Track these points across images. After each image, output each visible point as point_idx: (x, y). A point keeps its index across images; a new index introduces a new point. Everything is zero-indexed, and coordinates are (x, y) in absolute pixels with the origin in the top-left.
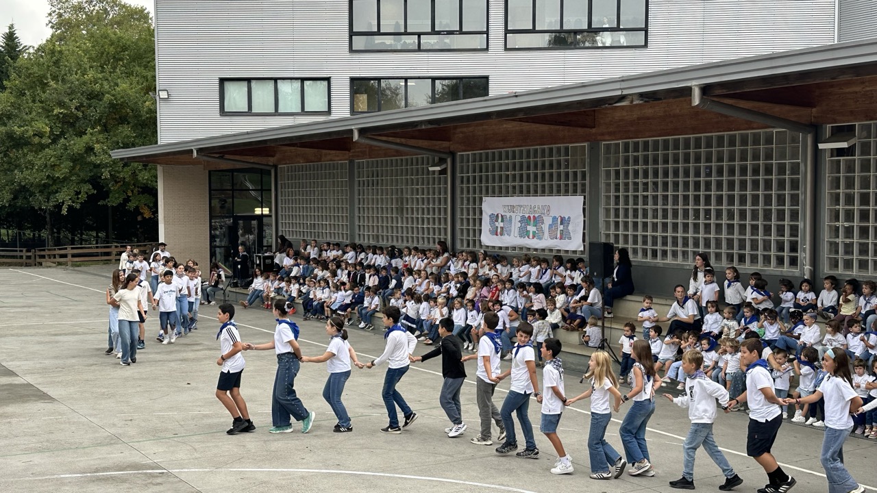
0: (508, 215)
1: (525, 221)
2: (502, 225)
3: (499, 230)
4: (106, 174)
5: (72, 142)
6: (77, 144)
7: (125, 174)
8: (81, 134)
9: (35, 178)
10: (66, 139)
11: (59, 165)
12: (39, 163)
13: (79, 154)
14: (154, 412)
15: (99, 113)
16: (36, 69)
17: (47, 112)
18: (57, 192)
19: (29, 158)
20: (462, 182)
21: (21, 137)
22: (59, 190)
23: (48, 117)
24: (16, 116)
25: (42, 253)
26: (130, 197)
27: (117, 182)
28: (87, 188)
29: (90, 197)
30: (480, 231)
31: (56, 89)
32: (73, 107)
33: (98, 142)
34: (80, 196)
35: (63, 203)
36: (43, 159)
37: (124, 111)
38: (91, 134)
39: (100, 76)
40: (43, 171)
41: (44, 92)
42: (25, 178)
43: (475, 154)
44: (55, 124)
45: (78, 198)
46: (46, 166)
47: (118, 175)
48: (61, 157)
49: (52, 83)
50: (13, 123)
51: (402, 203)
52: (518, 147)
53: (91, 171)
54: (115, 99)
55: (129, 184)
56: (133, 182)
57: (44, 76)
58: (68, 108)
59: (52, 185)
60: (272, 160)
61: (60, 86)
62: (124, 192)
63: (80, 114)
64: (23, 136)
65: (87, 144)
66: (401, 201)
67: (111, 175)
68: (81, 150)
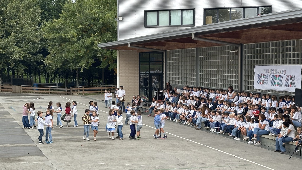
0: (266, 74)
1: (274, 77)
2: (263, 79)
3: (262, 82)
4: (99, 54)
5: (86, 40)
6: (88, 41)
7: (107, 54)
8: (89, 37)
9: (70, 56)
10: (83, 39)
11: (80, 51)
12: (72, 49)
13: (88, 45)
14: (81, 162)
15: (98, 27)
16: (72, 8)
17: (76, 27)
18: (79, 62)
19: (68, 47)
20: (246, 58)
21: (65, 38)
22: (80, 61)
23: (76, 29)
24: (64, 29)
25: (74, 89)
26: (110, 64)
27: (104, 58)
28: (92, 61)
29: (93, 64)
30: (254, 82)
31: (80, 17)
32: (87, 25)
33: (96, 40)
34: (89, 64)
35: (81, 67)
36: (74, 48)
37: (108, 26)
38: (94, 37)
39: (98, 11)
40: (74, 53)
41: (75, 18)
42: (67, 56)
43: (251, 45)
44: (79, 32)
45: (88, 65)
46: (75, 51)
47: (104, 55)
48: (81, 47)
49: (78, 14)
50: (62, 32)
51: (219, 68)
52: (271, 41)
53: (94, 53)
54: (104, 21)
55: (109, 59)
56: (111, 58)
57: (75, 12)
58: (85, 25)
59: (77, 59)
60: (164, 48)
61: (81, 16)
62: (107, 62)
63: (90, 28)
64: (66, 38)
65: (92, 41)
66: (218, 67)
67: (102, 55)
68: (89, 44)
